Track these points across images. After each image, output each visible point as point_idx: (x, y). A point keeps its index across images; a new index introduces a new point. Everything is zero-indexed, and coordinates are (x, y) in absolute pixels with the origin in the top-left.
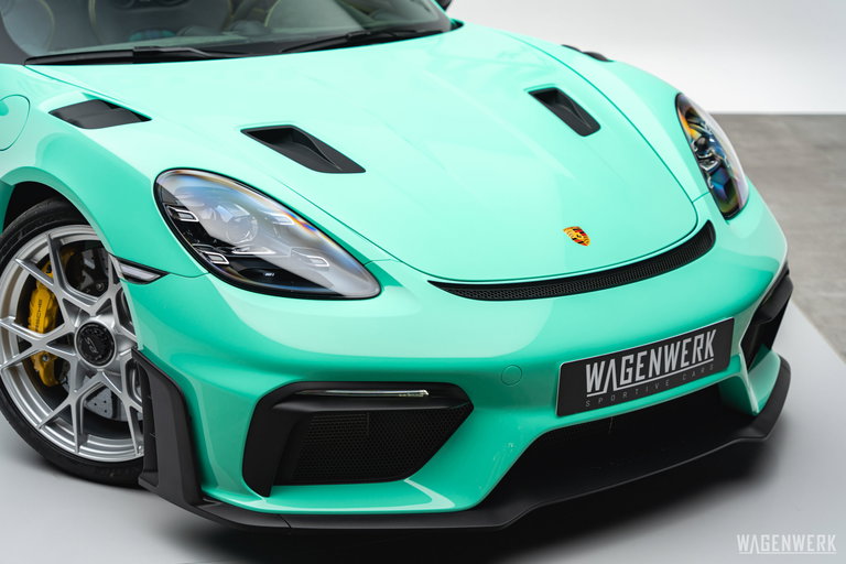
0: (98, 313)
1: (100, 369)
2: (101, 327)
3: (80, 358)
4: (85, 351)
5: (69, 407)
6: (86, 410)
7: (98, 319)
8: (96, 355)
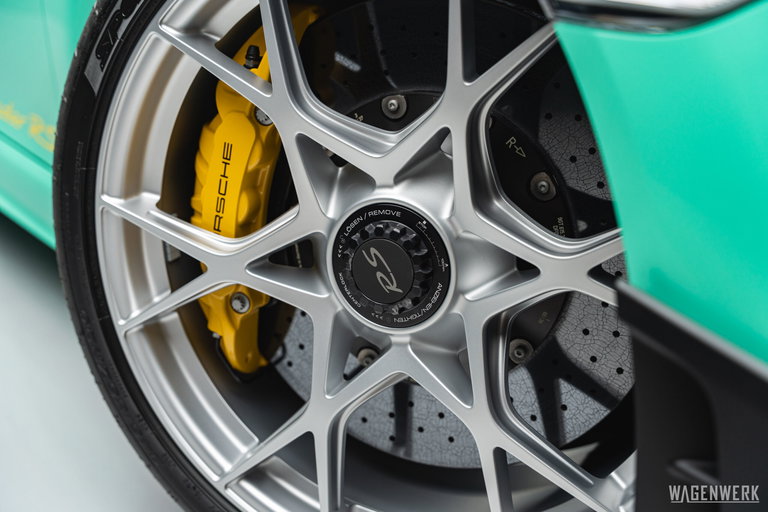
0: (399, 178)
1: (400, 336)
2: (409, 216)
3: (341, 304)
4: (358, 286)
5: (308, 438)
6: (351, 441)
7: (401, 194)
8: (394, 299)
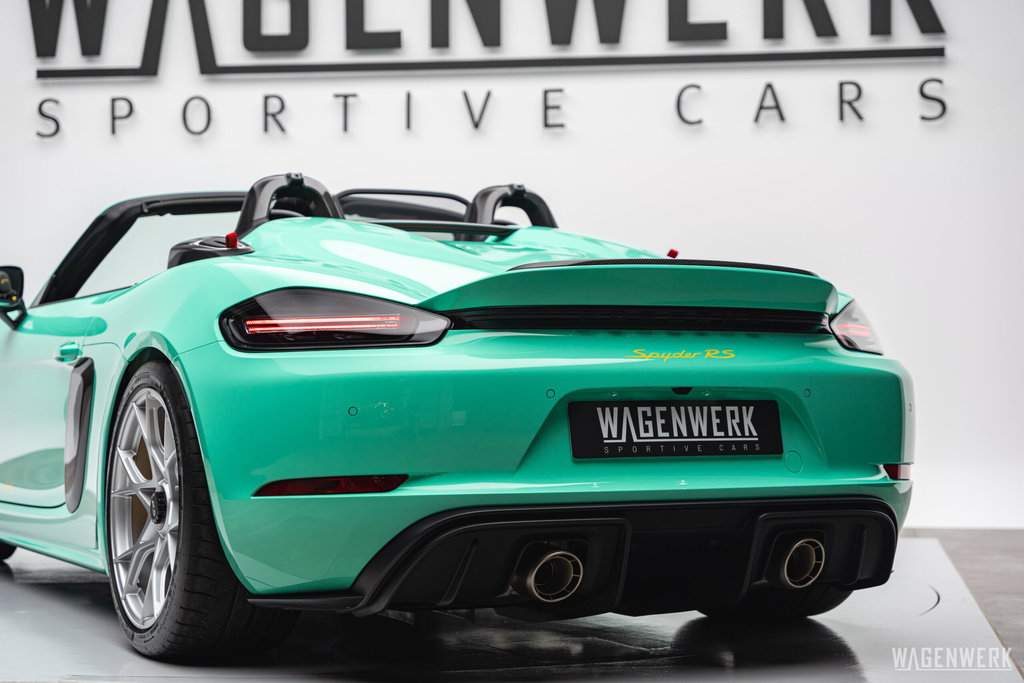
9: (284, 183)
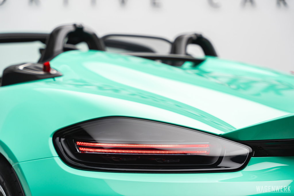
9: (72, 29)
